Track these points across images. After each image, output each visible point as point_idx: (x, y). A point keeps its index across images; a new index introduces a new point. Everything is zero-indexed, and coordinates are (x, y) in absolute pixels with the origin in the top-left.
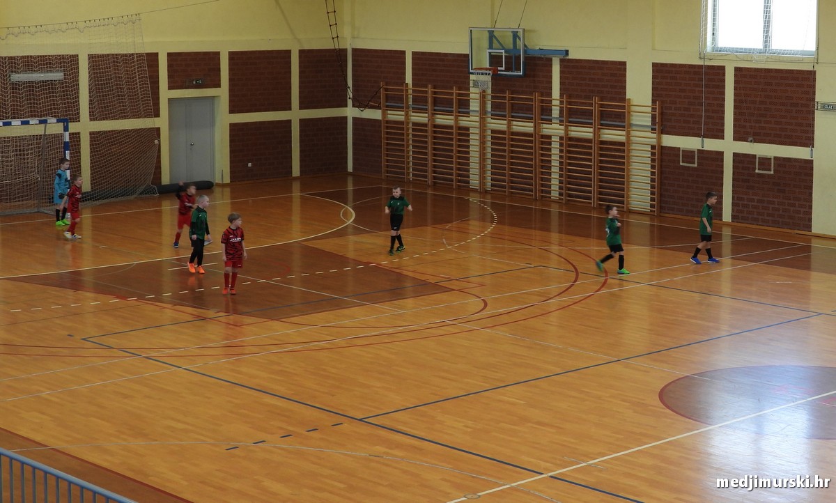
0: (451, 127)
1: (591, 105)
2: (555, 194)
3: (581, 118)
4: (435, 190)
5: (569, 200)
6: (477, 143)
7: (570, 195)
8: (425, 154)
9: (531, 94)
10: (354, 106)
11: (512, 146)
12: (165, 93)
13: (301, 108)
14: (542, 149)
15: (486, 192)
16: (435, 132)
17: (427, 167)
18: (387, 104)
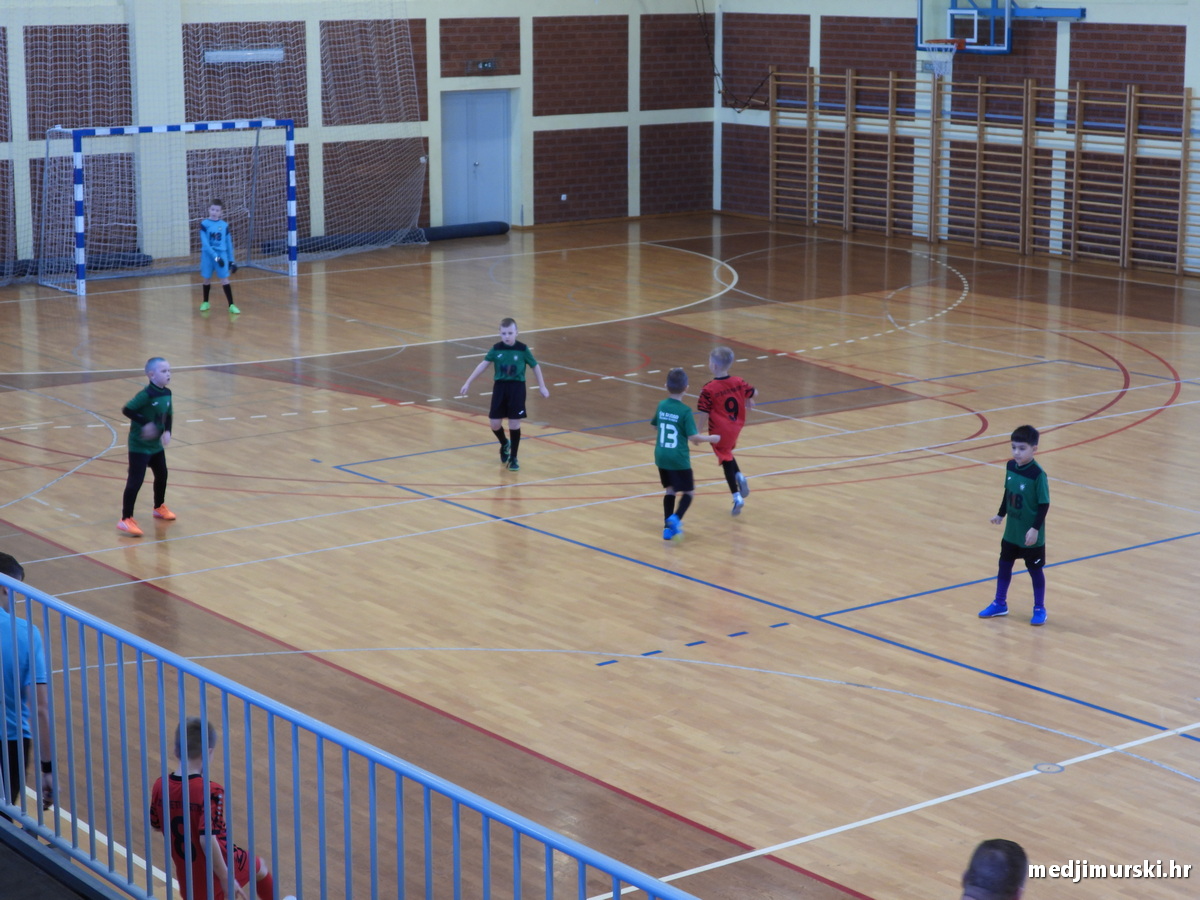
0: (883, 138)
1: (1122, 98)
2: (1056, 244)
3: (1104, 121)
4: (855, 238)
5: (1079, 256)
6: (927, 163)
7: (1081, 248)
8: (841, 181)
9: (1020, 81)
10: (725, 104)
11: (986, 167)
12: (437, 83)
13: (643, 108)
14: (1036, 172)
15: (940, 242)
16: (857, 146)
17: (842, 201)
18: (779, 101)
